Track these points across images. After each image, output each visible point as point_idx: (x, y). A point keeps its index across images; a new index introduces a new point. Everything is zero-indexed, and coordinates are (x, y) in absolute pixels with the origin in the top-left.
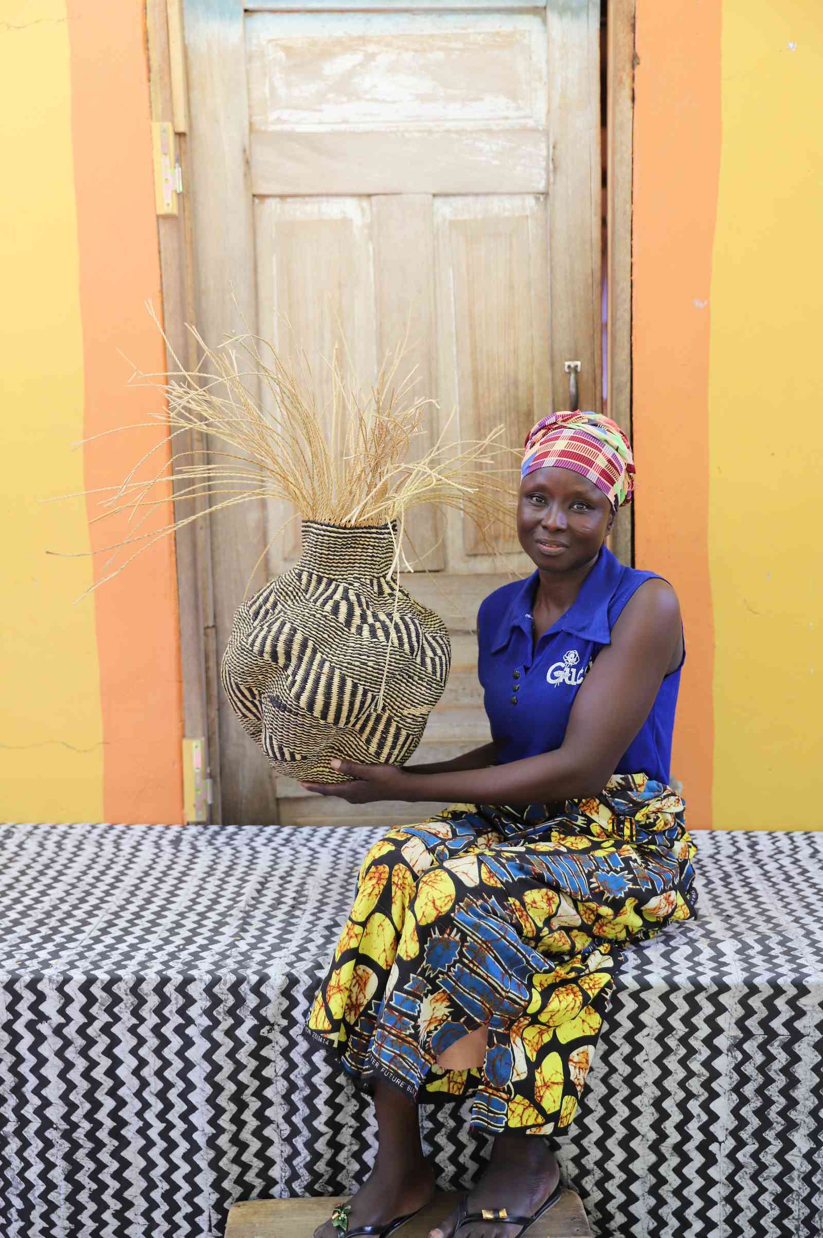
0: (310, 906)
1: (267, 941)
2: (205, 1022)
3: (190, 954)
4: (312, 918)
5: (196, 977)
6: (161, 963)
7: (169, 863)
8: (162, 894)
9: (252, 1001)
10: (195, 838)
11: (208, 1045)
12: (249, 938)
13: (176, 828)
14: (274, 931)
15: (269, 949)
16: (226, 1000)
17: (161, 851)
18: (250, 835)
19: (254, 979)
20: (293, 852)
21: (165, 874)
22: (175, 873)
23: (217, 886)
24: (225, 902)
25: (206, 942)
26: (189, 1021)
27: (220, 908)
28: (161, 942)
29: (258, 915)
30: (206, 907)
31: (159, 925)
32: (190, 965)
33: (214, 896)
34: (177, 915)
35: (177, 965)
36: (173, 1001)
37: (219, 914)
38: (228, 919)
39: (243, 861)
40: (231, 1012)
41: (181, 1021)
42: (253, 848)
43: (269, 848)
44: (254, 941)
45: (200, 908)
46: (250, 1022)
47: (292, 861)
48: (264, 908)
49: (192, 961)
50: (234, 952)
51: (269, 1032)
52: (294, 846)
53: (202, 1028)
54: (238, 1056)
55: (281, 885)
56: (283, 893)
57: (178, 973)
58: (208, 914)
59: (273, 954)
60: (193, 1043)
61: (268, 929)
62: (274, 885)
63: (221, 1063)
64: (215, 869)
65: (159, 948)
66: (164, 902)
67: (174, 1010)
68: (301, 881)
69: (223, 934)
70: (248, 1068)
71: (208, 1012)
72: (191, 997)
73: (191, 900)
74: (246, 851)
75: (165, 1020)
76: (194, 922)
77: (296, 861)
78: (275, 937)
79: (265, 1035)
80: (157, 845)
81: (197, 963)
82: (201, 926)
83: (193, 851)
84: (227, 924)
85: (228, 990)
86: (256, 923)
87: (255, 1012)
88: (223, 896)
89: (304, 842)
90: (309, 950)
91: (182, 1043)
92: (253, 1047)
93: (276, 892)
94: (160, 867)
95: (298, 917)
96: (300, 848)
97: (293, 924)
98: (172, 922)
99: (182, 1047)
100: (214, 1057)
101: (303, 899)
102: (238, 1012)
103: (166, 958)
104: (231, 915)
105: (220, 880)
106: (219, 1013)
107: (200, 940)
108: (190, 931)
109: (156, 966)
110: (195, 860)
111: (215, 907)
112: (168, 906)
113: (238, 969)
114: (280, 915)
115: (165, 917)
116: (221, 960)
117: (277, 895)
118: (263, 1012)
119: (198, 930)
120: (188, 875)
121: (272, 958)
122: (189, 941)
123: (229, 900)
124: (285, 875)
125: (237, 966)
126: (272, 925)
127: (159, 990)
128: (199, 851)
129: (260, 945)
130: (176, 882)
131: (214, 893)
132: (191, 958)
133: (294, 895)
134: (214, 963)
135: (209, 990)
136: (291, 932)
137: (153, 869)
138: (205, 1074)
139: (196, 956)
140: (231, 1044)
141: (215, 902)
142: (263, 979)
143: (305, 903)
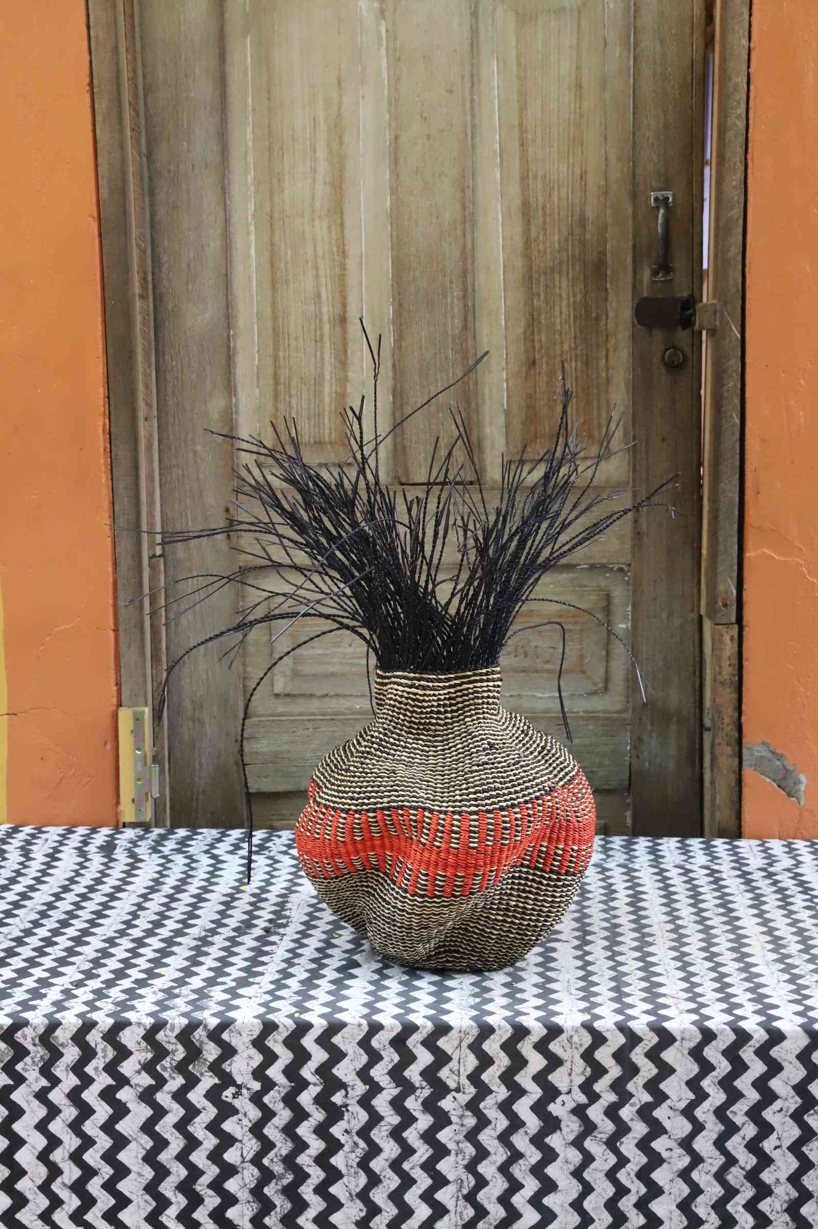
0: (291, 931)
1: (229, 975)
2: (146, 1080)
3: (124, 991)
4: (292, 945)
5: (132, 1020)
6: (84, 1003)
7: (99, 875)
8: (85, 915)
9: (211, 1052)
10: (134, 843)
11: (148, 1112)
12: (204, 972)
13: (106, 831)
14: (239, 962)
15: (234, 984)
16: (174, 1052)
17: (88, 860)
18: (209, 840)
19: (213, 1022)
20: (270, 862)
21: (91, 889)
22: (106, 889)
23: (162, 905)
24: (171, 925)
25: (143, 976)
26: (122, 1081)
27: (165, 932)
28: (82, 976)
29: (219, 941)
30: (143, 931)
31: (80, 954)
32: (124, 1006)
33: (157, 917)
34: (103, 941)
35: (106, 1006)
36: (100, 1054)
37: (162, 940)
38: (175, 949)
39: (201, 873)
40: (181, 1068)
41: (110, 1081)
42: (214, 857)
43: (237, 857)
44: (212, 974)
45: (136, 933)
46: (208, 1081)
47: (268, 873)
48: (226, 932)
49: (127, 1000)
50: (185, 990)
51: (235, 1096)
52: (272, 854)
53: (140, 1090)
54: (190, 1128)
55: (251, 904)
56: (255, 913)
57: (107, 1015)
58: (146, 941)
59: (240, 991)
60: (128, 1111)
61: (231, 959)
62: (243, 903)
63: (167, 1136)
64: (163, 883)
65: (79, 984)
66: (87, 925)
67: (102, 1066)
68: (279, 900)
69: (167, 965)
70: (203, 1147)
71: (149, 1067)
72: (124, 1047)
73: (124, 923)
74: (205, 861)
75: (87, 1081)
76: (127, 950)
77: (274, 873)
78: (240, 970)
79: (229, 1100)
80: (81, 852)
81: (134, 1002)
82: (138, 955)
83: (131, 860)
84: (173, 953)
85: (177, 1037)
86: (215, 951)
87: (216, 1067)
88: (169, 917)
89: (285, 849)
90: (288, 987)
91: (111, 1111)
92: (212, 1116)
93: (244, 913)
94: (86, 880)
95: (274, 943)
96: (279, 857)
97: (267, 953)
98: (97, 951)
99: (111, 1117)
100: (157, 1128)
101: (284, 921)
102: (190, 1068)
103: (91, 997)
104: (179, 944)
105: (166, 896)
106: (165, 1069)
107: (135, 974)
108: (120, 961)
109: (77, 1007)
110: (134, 872)
111: (156, 931)
112: (92, 930)
113: (192, 1011)
114: (249, 941)
115: (88, 943)
116: (166, 999)
117: (246, 917)
118: (226, 1066)
119: (132, 961)
120: (125, 890)
121: (237, 996)
122: (120, 974)
123: (177, 922)
124: (258, 891)
125: (189, 1008)
126: (237, 954)
127: (79, 1039)
128: (142, 861)
129: (220, 980)
130: (105, 899)
131: (156, 914)
132: (124, 997)
133: (271, 916)
134: (157, 1003)
135: (150, 1036)
136: (264, 964)
137: (77, 882)
138: (144, 1152)
139: (131, 994)
140: (181, 1112)
141: (158, 924)
142: (226, 1025)
143: (284, 926)
